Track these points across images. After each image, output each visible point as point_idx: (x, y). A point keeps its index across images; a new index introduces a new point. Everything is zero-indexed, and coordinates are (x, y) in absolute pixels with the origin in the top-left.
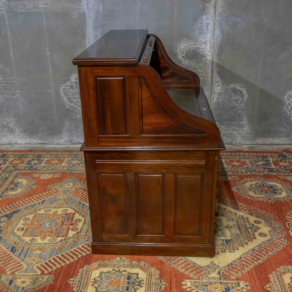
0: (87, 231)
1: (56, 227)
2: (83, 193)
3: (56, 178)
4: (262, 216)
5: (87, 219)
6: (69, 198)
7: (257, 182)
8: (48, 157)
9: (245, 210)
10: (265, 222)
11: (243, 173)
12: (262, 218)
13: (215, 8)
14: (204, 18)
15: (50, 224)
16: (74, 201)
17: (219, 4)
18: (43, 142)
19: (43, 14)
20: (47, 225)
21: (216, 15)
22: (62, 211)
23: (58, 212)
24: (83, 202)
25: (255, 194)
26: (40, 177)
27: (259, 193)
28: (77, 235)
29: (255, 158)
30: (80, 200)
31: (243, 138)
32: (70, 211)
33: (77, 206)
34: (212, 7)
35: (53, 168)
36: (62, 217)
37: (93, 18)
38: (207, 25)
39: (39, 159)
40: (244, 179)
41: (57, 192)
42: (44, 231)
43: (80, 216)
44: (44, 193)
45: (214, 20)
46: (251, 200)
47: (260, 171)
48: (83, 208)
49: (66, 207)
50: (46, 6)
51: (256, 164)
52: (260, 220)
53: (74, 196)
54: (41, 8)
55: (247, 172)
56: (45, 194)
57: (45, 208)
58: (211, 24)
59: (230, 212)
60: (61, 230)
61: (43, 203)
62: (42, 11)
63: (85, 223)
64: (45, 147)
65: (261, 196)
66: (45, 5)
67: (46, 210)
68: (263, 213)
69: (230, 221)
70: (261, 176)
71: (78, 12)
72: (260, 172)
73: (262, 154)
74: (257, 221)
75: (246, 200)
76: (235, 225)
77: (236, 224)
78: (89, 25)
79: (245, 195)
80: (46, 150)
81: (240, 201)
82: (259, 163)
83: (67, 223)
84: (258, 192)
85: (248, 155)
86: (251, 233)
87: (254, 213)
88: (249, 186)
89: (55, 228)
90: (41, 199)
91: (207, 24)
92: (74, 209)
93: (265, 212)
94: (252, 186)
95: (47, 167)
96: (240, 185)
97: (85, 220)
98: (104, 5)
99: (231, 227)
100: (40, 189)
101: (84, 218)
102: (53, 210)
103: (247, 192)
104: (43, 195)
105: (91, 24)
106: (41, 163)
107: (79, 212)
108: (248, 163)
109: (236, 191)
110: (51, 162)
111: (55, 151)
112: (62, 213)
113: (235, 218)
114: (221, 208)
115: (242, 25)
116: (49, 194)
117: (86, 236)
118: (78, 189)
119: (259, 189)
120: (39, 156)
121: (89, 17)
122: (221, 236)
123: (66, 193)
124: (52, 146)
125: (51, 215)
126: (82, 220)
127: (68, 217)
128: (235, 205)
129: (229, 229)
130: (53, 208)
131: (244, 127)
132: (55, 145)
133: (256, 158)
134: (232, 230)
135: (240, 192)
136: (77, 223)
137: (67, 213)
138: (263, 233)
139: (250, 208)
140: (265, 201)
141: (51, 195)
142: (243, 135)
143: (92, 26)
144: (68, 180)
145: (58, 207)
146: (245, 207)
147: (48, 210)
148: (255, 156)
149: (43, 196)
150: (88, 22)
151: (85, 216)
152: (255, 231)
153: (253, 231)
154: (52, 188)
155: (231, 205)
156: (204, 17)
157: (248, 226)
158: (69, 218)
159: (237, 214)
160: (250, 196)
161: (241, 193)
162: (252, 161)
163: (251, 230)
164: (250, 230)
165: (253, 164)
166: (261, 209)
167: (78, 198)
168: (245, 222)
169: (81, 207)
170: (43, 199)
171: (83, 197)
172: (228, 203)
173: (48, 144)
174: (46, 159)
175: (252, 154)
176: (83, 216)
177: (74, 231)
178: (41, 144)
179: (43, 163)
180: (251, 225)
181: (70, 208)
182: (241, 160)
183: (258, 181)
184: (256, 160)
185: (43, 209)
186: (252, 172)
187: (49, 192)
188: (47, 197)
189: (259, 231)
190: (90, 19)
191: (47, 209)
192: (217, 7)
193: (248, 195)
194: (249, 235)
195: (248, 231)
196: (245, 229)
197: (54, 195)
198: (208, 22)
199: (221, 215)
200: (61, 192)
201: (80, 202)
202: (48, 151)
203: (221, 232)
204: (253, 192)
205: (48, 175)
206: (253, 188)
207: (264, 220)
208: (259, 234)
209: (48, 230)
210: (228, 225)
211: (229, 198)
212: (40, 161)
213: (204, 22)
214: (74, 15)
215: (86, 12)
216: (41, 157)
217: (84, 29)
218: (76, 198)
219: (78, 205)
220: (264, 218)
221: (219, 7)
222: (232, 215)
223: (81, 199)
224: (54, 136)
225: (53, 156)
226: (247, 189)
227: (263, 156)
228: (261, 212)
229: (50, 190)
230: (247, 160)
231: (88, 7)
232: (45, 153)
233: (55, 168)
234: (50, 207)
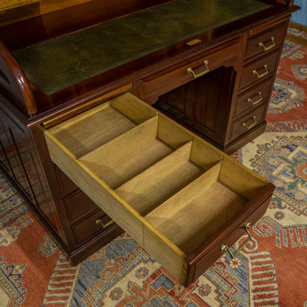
9: (299, 128)
22: (138, 277)
23: (135, 284)
32: (150, 267)
44: (58, 269)
57: (104, 293)
59: (293, 138)
61: (85, 289)
67: (112, 295)
81: (280, 120)
102: (122, 286)
137: (150, 273)
139: (297, 123)
146: (293, 124)
155: (280, 129)
158: (167, 278)
170: (74, 281)
177: (209, 293)
199: (294, 147)
222: (301, 140)
234: (107, 284)
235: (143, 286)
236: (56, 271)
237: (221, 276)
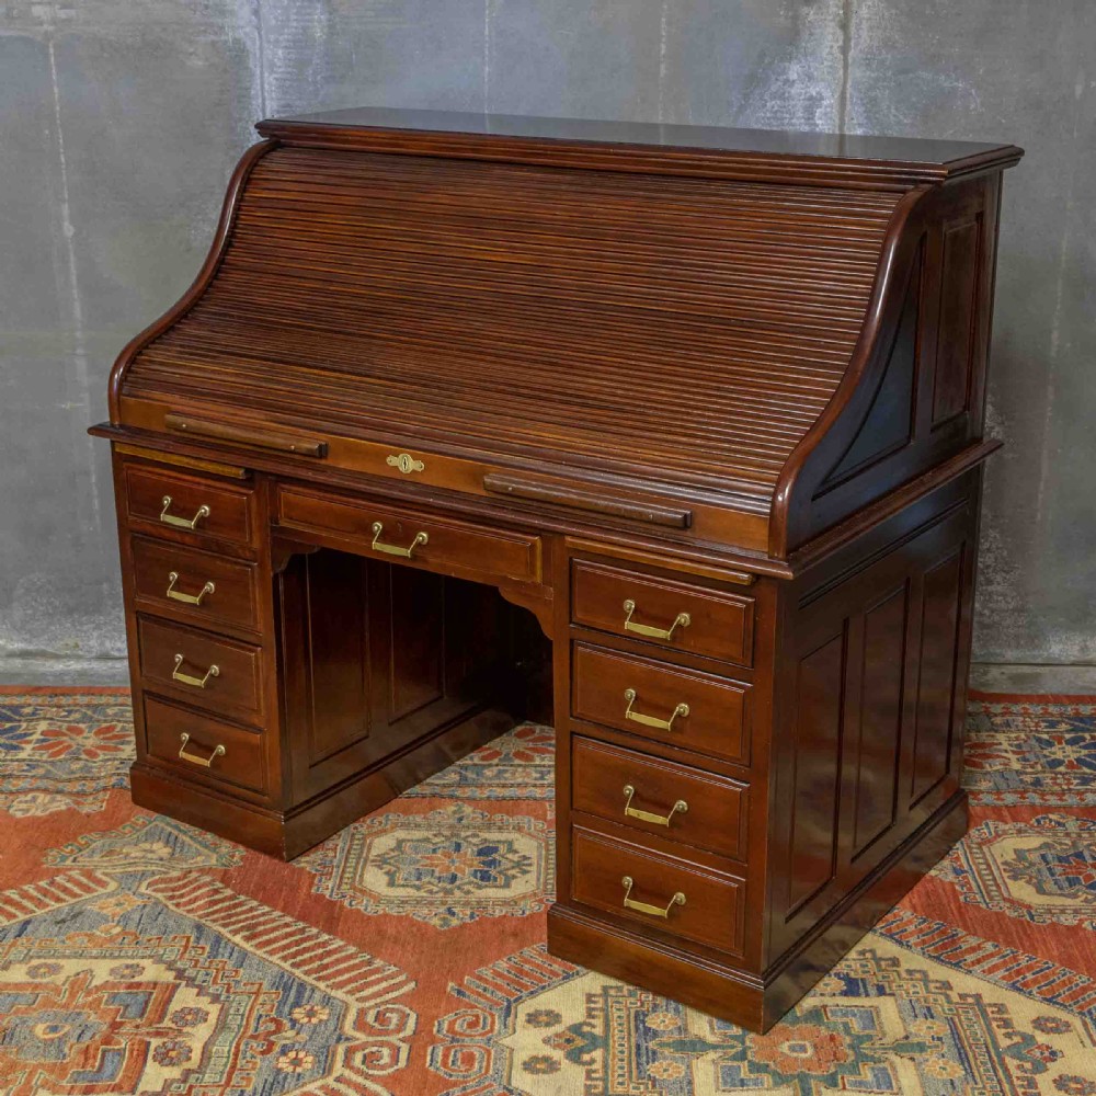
0: (234, 1067)
1: (84, 1046)
2: (216, 891)
3: (88, 815)
4: (1071, 997)
5: (232, 1011)
6: (147, 909)
7: (1049, 840)
8: (52, 719)
9: (991, 970)
10: (1085, 1024)
11: (981, 796)
12: (1074, 1007)
13: (844, 26)
14: (793, 76)
15: (54, 1029)
16: (171, 923)
17: (864, 12)
18: (31, 647)
19: (48, 47)
20: (40, 1030)
21: (850, 61)
22: (112, 971)
23: (93, 977)
24: (217, 927)
25: (1040, 891)
26: (11, 811)
27: (1061, 888)
28: (184, 1081)
29: (1037, 725)
30: (203, 921)
31: (985, 631)
32: (152, 972)
33: (186, 947)
34: (832, 24)
35: (73, 772)
36: (114, 996)
37: (280, 70)
38: (810, 106)
39: (12, 729)
40: (987, 825)
41: (91, 885)
42: (25, 1066)
43: (201, 998)
44: (30, 889)
45: (842, 81)
46: (1019, 922)
47: (1066, 787)
48: (214, 954)
49: (133, 957)
50: (63, 14)
51: (1045, 756)
52: (1063, 1015)
53: (172, 898)
54: (41, 24)
55: (999, 792)
56: (35, 893)
57: (32, 957)
58: (825, 103)
59: (918, 976)
60: (109, 1056)
61: (19, 936)
62: (46, 32)
63: (222, 1028)
64: (42, 669)
65: (1068, 901)
66: (57, 6)
67: (38, 967)
68: (1077, 985)
69: (916, 1016)
70: (1068, 810)
71: (213, 43)
72: (1064, 794)
73: (1070, 710)
74: (1047, 1020)
75: (998, 921)
76: (940, 1039)
77: (945, 1031)
78: (264, 104)
79: (991, 899)
80: (43, 684)
81: (966, 928)
82: (1057, 752)
83: (137, 1027)
84: (1055, 884)
85: (1003, 714)
86: (1018, 1078)
87: (1035, 981)
88: (1010, 857)
89: (79, 1053)
90: (15, 916)
91: (807, 103)
92: (170, 966)
93: (1084, 978)
94: (1026, 860)
95: (49, 767)
96: (969, 847)
97: (224, 1013)
98: (331, 14)
99: (921, 1047)
100: (11, 871)
101: (217, 1007)
102: (71, 967)
103: (999, 881)
104: (25, 895)
105: (274, 95)
106: (15, 748)
107: (194, 979)
108: (1006, 751)
109: (951, 877)
110: (65, 738)
111: (89, 692)
112: (111, 979)
113: (941, 1006)
114: (874, 957)
115: (973, 106)
116: (53, 889)
117: (229, 1089)
118: (194, 875)
119: (1058, 870)
120: (9, 713)
121: (262, 62)
122: (875, 1090)
123: (134, 889)
124: (75, 666)
125: (57, 991)
126: (207, 1014)
127: (141, 998)
128: (944, 946)
129: (912, 1059)
130: (68, 957)
131: (989, 582)
132: (89, 660)
133: (1043, 724)
134: (927, 1060)
135: (968, 883)
136: (185, 1030)
137: (137, 979)
138: (1075, 1079)
139: (1015, 959)
140: (1090, 928)
141: (62, 895)
142: (987, 621)
143: (275, 107)
144: (144, 825)
145: (94, 952)
146: (992, 955)
147: (46, 965)
148: (1037, 716)
149: (26, 903)
150: (259, 87)
151: (222, 998)
152: (1039, 1067)
153: (1028, 1065)
154: (69, 862)
155: (924, 942)
156: (794, 71)
157: (1004, 1043)
158: (147, 1003)
159: (951, 988)
160: (1014, 903)
161: (970, 889)
162: (1025, 741)
163: (1016, 1062)
164: (1012, 1063)
165: (1027, 755)
166: (1069, 962)
167: (189, 911)
168: (989, 1026)
169: (206, 955)
170: (22, 917)
171: (215, 908)
172: (912, 934)
173: (57, 657)
174: (43, 726)
175: (1027, 706)
176: (215, 999)
177: (172, 1064)
178: (24, 654)
179: (28, 747)
180: (1016, 1039)
181: (154, 963)
182: (973, 735)
183: (1055, 835)
184: (1045, 736)
185: (20, 962)
186: (1026, 791)
187: (52, 883)
188: (40, 904)
189: (1055, 1069)
190: (266, 75)
191: (43, 961)
192: (854, 21)
193: (1004, 899)
194: (1007, 1087)
195: (1006, 1070)
196: (990, 1056)
197: (75, 895)
198: (814, 94)
199: (872, 991)
200: (113, 886)
201: (199, 928)
202: (55, 691)
203: (873, 1069)
204: (1029, 882)
205: (48, 798)
206: (1032, 864)
207: (1083, 1014)
208: (1055, 1081)
209: (42, 1060)
210: (907, 1037)
211: (915, 911)
212: (12, 738)
213: (793, 91)
214: (191, 54)
215: (249, 44)
216: (21, 715)
217: (240, 120)
218: (181, 911)
219: (188, 938)
220: (1081, 1007)
221: (865, 25)
222: (928, 992)
223: (208, 915)
224: (84, 618)
225: (77, 716)
226: (1002, 867)
227: (1078, 717)
228: (1069, 979)
229: (58, 872)
230: (1001, 737)
231: (259, 20)
232: (40, 701)
233: (86, 769)
234: (55, 951)
235: (96, 986)
236: (22, 890)
237: (236, 1059)
